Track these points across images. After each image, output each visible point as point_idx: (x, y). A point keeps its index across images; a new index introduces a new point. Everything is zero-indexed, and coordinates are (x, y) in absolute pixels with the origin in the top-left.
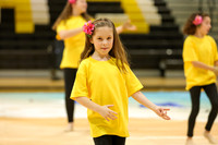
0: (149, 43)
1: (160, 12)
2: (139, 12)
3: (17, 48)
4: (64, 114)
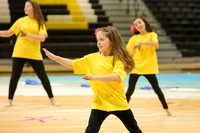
1: (96, 13)
2: (80, 13)
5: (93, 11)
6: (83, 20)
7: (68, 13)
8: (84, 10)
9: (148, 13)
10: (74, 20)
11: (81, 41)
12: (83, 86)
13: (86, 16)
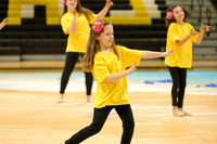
0: (151, 32)
1: (159, 9)
2: (144, 9)
3: (48, 37)
4: (84, 89)
5: (156, 6)
6: (146, 15)
7: (131, 8)
8: (147, 6)
9: (212, 9)
10: (137, 15)
11: (144, 37)
12: (147, 82)
13: (150, 12)
